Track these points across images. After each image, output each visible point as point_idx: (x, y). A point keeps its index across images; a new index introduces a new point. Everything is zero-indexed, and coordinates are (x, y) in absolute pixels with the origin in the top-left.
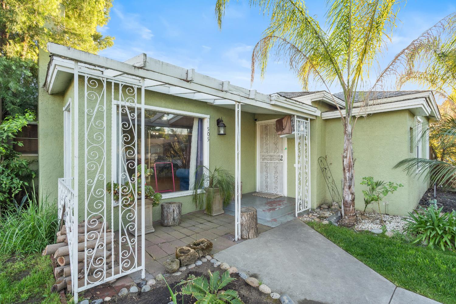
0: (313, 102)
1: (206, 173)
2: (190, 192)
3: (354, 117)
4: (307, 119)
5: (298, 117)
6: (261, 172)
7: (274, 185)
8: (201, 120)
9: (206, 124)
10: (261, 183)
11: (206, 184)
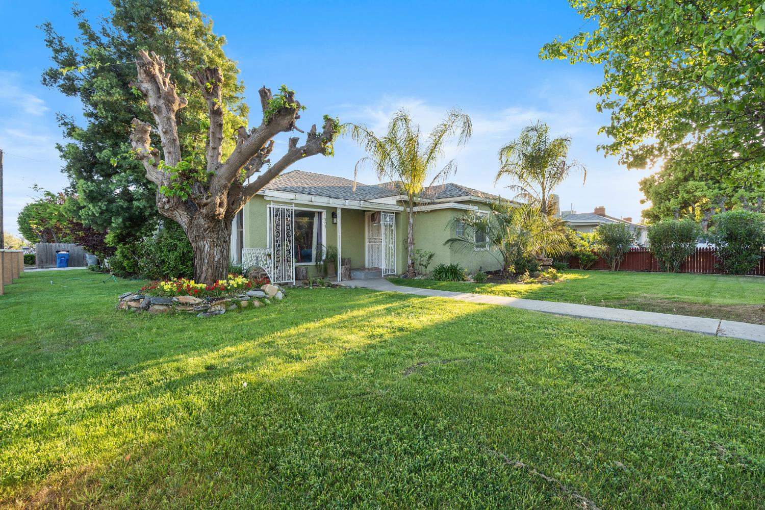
0: (397, 201)
1: (324, 249)
2: (313, 263)
3: (414, 213)
4: (393, 213)
5: (383, 212)
6: (369, 252)
7: (377, 261)
8: (320, 213)
9: (324, 217)
10: (369, 261)
11: (324, 257)
